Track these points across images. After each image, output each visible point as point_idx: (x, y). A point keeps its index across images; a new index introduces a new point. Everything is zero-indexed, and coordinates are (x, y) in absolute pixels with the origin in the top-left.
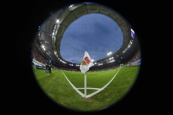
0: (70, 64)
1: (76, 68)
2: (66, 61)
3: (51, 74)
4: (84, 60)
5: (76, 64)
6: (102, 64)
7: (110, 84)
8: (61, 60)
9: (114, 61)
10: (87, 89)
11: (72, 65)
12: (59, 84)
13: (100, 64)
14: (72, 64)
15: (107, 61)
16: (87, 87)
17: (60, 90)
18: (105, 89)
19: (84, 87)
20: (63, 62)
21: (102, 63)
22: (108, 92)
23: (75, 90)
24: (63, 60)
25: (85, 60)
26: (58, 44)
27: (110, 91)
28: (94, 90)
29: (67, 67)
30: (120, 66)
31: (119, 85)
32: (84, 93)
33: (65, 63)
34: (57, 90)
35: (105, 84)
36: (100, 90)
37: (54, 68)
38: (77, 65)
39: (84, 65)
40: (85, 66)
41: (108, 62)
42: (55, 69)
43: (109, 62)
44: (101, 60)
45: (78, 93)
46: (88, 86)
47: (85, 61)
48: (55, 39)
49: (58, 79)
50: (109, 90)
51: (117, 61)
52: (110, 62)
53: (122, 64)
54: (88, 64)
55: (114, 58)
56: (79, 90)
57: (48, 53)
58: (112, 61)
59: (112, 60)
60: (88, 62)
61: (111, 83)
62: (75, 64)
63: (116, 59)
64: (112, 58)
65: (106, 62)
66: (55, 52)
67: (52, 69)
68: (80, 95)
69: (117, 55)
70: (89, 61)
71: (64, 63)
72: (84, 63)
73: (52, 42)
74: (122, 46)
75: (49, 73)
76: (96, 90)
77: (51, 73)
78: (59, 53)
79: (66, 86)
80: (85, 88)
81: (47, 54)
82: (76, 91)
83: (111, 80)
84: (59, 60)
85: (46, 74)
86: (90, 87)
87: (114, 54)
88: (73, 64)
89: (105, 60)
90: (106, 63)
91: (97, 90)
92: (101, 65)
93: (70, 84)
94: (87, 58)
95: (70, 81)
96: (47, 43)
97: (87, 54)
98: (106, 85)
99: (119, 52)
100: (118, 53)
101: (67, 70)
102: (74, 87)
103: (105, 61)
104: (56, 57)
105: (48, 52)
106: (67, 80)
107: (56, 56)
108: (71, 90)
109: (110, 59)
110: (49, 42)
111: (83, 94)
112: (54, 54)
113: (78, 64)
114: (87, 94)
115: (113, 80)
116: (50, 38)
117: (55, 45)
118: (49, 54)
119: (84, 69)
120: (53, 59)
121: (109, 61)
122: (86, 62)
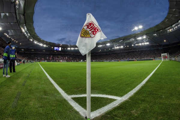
0: (56, 48)
1: (67, 55)
2: (46, 43)
3: (14, 73)
4: (85, 27)
5: (67, 46)
6: (122, 47)
7: (140, 90)
8: (36, 42)
9: (148, 43)
10: (92, 98)
11: (60, 49)
12: (30, 90)
13: (119, 46)
14: (59, 46)
15: (133, 42)
16: (92, 93)
17: (31, 103)
18: (131, 98)
19: (85, 93)
20: (41, 45)
21: (122, 44)
22: (139, 107)
23: (65, 100)
24: (40, 41)
25: (88, 27)
26: (28, 12)
27: (142, 106)
28: (107, 99)
29: (49, 55)
30: (160, 56)
31: (162, 95)
32: (84, 106)
33: (45, 46)
34: (26, 105)
35: (129, 89)
36: (119, 100)
37: (20, 61)
38: (69, 49)
39: (86, 37)
40: (87, 39)
41: (134, 45)
42: (24, 62)
43: (136, 43)
44: (120, 39)
45: (71, 108)
46: (94, 89)
47: (88, 30)
48: (22, 5)
49: (28, 81)
50: (140, 102)
51: (154, 44)
52: (140, 44)
53: (166, 54)
54: (93, 36)
55: (149, 39)
56: (75, 99)
57: (8, 34)
58: (143, 44)
59: (143, 41)
60: (93, 32)
61: (143, 87)
62: (64, 47)
63: (151, 39)
64: (145, 37)
65: (130, 44)
66: (24, 29)
67: (16, 63)
68: (77, 113)
69: (154, 32)
70: (95, 29)
71: (43, 47)
72: (85, 34)
73: (17, 11)
74: (166, 18)
75: (11, 72)
76: (112, 100)
77: (14, 71)
78: (31, 30)
79: (45, 93)
80: (88, 95)
81: (5, 36)
82: (68, 103)
83: (144, 82)
84: (33, 42)
85: (4, 76)
86: (98, 93)
87: (147, 30)
88: (62, 47)
89: (129, 39)
90: (130, 46)
91: (114, 100)
92: (120, 49)
93: (55, 88)
94: (90, 24)
95: (55, 81)
96: (6, 15)
97: (90, 18)
98: (131, 90)
99: (160, 29)
100: (156, 30)
101: (49, 60)
102: (62, 94)
103: (129, 41)
104: (26, 37)
105: (9, 31)
106: (48, 79)
107: (24, 35)
108: (57, 100)
109: (140, 38)
110: (10, 13)
111: (82, 108)
112: (22, 32)
113: (71, 47)
114: (93, 109)
115: (147, 82)
116: (13, 5)
117: (24, 15)
118: (10, 34)
119: (85, 45)
120: (19, 43)
121: (138, 43)
122: (90, 32)
